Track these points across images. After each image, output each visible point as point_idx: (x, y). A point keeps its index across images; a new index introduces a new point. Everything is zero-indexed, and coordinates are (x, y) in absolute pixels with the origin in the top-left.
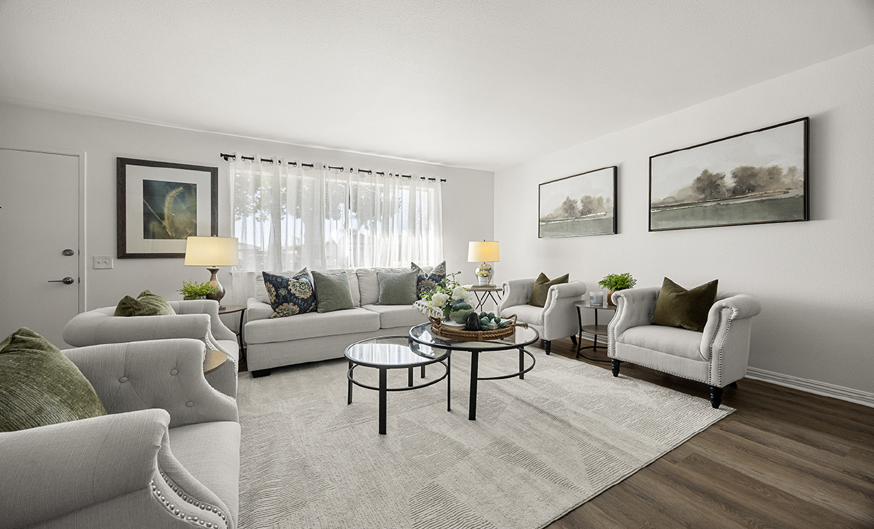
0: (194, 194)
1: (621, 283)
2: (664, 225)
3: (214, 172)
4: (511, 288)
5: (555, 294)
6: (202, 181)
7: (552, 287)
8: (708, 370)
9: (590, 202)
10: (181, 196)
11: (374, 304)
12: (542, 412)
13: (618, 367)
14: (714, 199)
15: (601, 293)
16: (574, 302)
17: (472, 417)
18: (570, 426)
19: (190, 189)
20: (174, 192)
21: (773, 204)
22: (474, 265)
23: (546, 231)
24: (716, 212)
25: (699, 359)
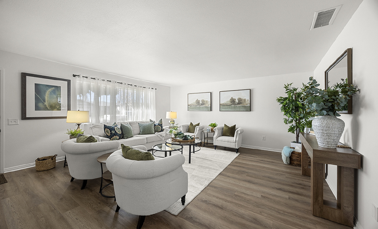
0: (60, 91)
1: (214, 126)
2: (223, 110)
3: (69, 82)
4: (183, 127)
5: (198, 129)
6: (63, 85)
7: (197, 127)
8: (236, 145)
9: (204, 102)
10: (54, 92)
11: (139, 134)
12: (204, 159)
13: (216, 147)
14: (234, 104)
15: (210, 128)
16: (202, 131)
17: (190, 163)
18: (212, 161)
19: (58, 88)
20: (50, 89)
21: (245, 107)
22: (169, 120)
23: (190, 109)
24: (234, 107)
25: (234, 143)
